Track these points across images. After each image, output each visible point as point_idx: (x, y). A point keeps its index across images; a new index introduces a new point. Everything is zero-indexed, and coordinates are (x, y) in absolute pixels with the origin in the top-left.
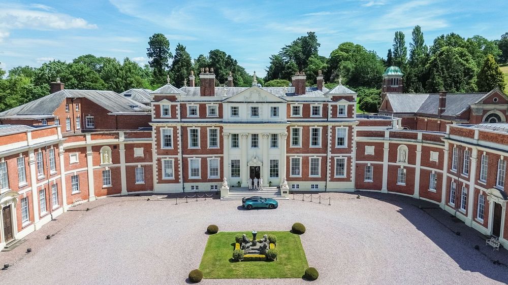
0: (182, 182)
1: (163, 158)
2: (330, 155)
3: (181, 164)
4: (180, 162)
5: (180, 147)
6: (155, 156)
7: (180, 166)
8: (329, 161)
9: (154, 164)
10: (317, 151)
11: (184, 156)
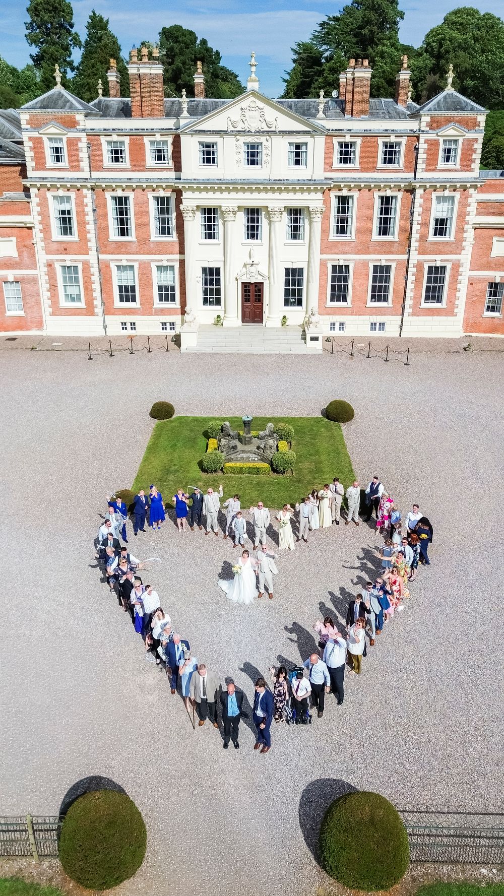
0: (101, 314)
1: (57, 260)
2: (415, 257)
3: (97, 274)
4: (95, 270)
5: (91, 236)
6: (42, 257)
7: (96, 278)
8: (412, 270)
9: (41, 272)
10: (387, 249)
11: (102, 257)
